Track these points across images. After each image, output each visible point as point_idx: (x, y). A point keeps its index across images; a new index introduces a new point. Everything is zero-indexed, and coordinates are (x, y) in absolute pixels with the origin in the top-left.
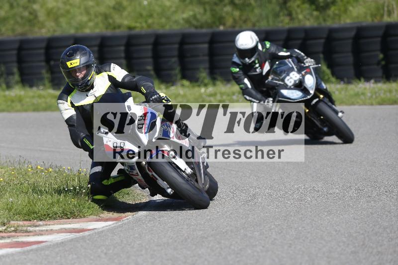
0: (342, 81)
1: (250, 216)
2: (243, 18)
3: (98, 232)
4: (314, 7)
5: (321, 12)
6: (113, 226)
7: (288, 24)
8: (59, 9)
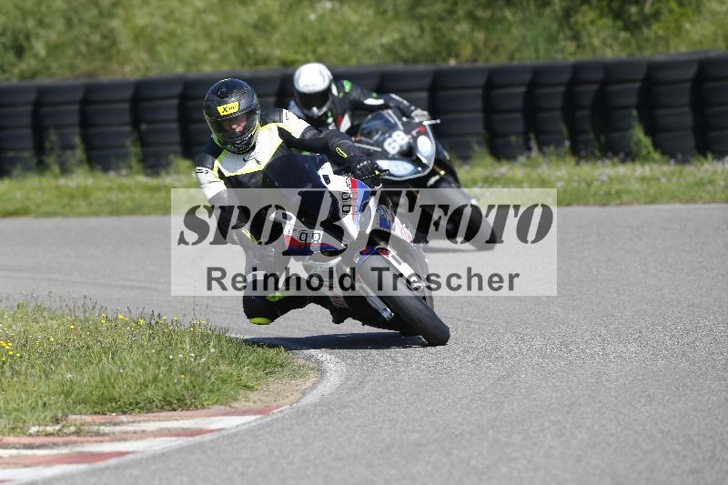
0: (671, 158)
1: (506, 405)
2: (493, 44)
3: (228, 435)
4: (620, 23)
5: (633, 34)
6: (255, 424)
7: (574, 54)
8: (156, 28)
